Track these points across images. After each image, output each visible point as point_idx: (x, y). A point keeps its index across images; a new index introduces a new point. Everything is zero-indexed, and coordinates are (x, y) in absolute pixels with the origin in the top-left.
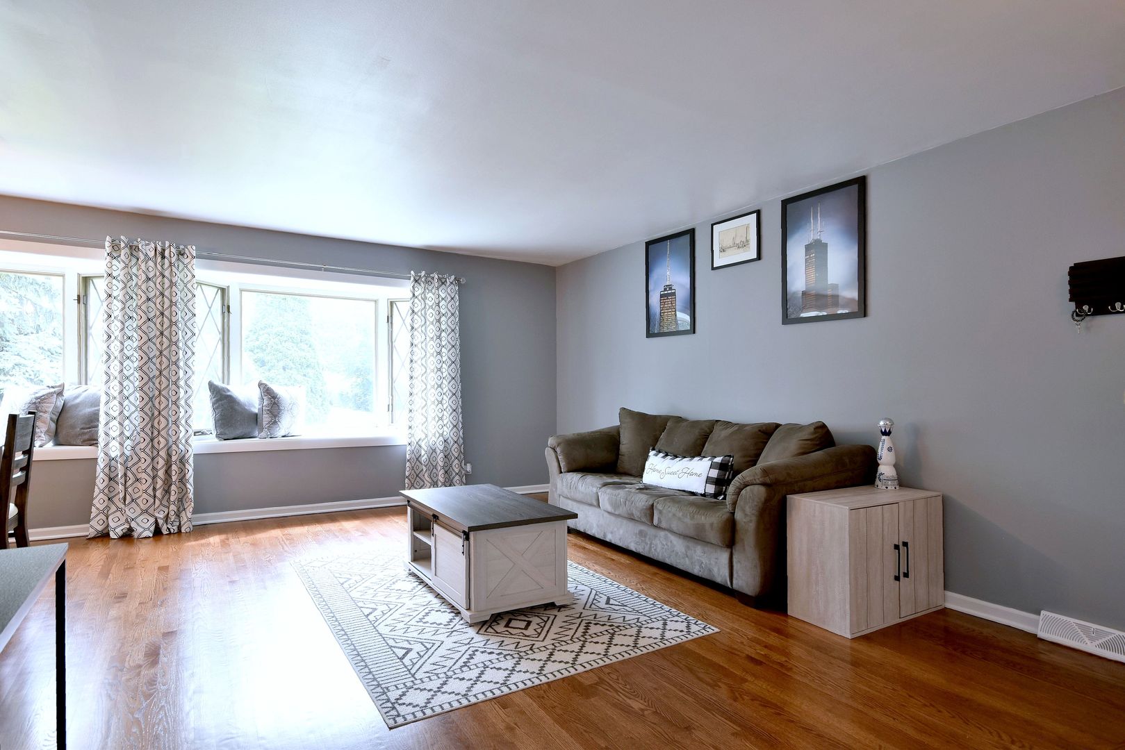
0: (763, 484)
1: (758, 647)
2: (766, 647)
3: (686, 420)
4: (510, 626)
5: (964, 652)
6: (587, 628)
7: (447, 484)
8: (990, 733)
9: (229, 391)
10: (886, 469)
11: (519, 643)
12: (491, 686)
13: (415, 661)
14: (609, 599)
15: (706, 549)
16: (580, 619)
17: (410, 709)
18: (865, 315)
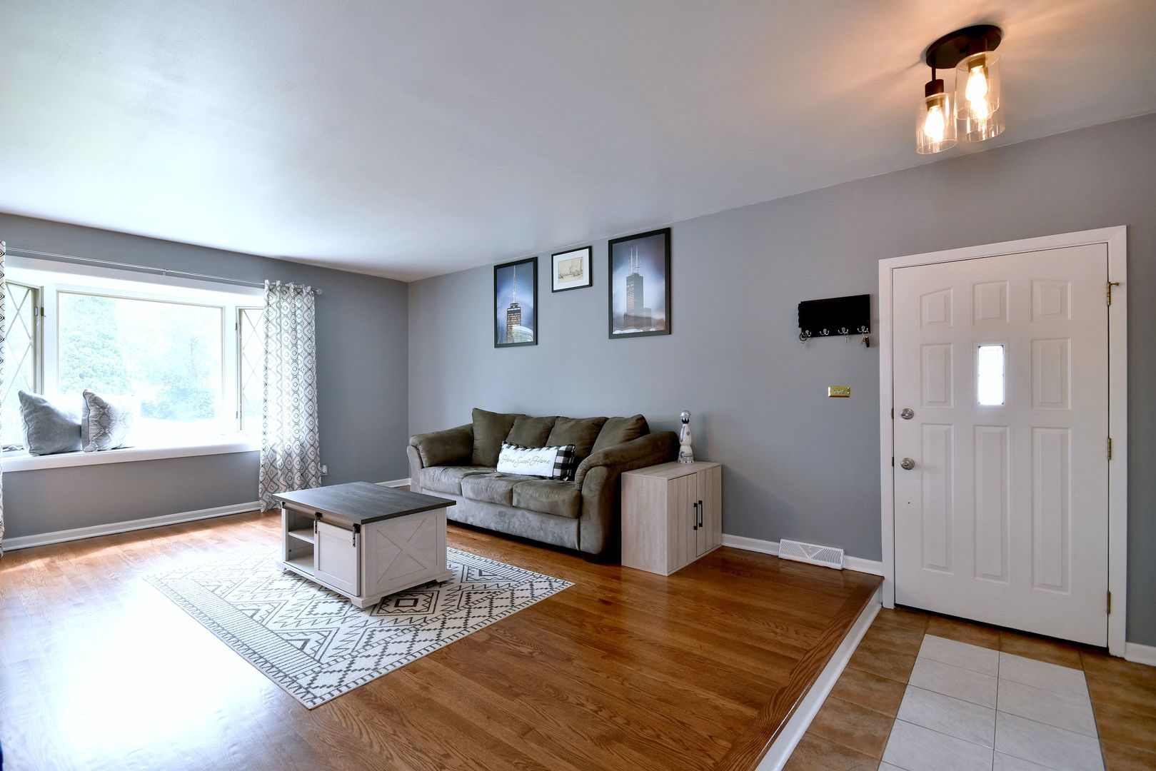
0: (605, 465)
1: (606, 592)
2: (611, 591)
3: (529, 417)
4: (399, 605)
5: (739, 574)
6: (469, 597)
7: (303, 487)
8: (763, 624)
9: (45, 401)
10: (685, 449)
11: (412, 618)
12: (397, 657)
13: (316, 649)
14: (480, 571)
15: (558, 522)
16: (461, 591)
17: (325, 690)
18: (670, 333)
